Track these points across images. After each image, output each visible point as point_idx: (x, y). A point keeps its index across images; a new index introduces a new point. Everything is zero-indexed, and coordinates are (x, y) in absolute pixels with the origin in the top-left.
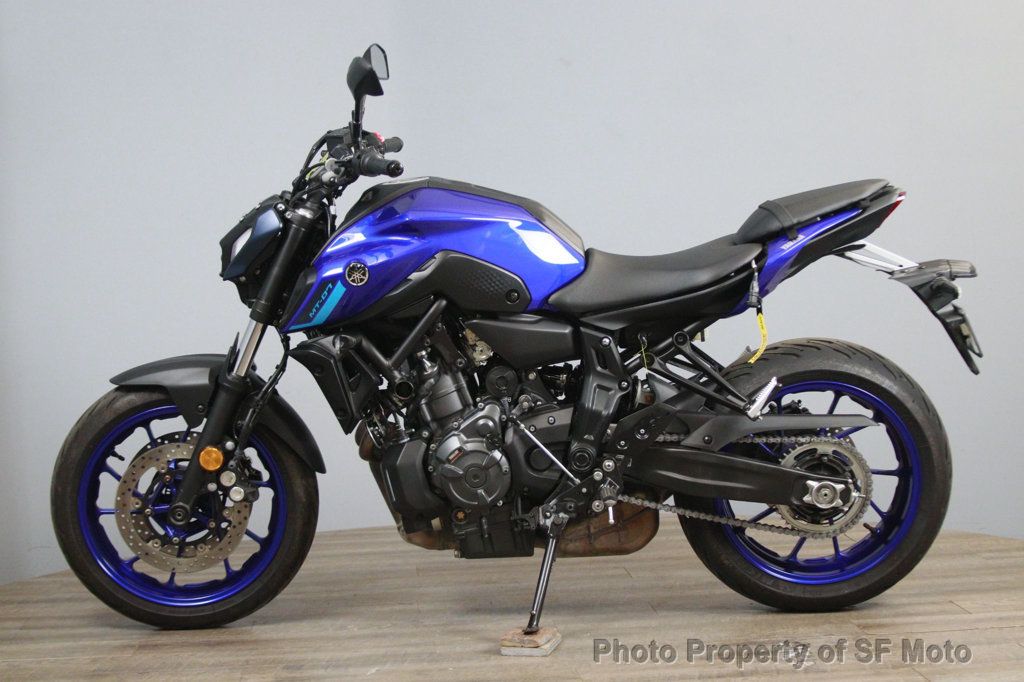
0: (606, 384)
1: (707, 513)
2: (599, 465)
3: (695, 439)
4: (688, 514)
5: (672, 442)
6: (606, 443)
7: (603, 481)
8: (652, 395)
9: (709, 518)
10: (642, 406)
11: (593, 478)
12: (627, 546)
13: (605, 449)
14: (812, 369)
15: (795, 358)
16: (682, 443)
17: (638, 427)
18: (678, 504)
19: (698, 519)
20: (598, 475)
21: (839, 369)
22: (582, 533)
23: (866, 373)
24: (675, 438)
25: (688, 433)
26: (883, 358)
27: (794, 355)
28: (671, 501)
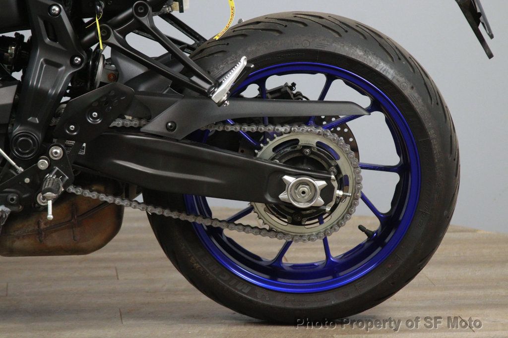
0: (56, 59)
1: (172, 210)
2: (44, 152)
3: (156, 125)
5: (131, 127)
6: (55, 126)
7: (49, 170)
9: (174, 215)
11: (37, 167)
12: (83, 245)
13: (51, 136)
14: (296, 47)
15: (277, 34)
16: (142, 130)
17: (90, 109)
18: (147, 201)
19: (162, 215)
20: (43, 164)
21: (326, 49)
22: (31, 228)
23: (358, 54)
24: (135, 123)
25: (149, 119)
26: (379, 36)
27: (278, 31)
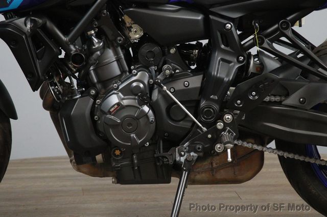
0: (228, 58)
1: (300, 155)
2: (220, 118)
3: (292, 100)
4: (286, 155)
5: (275, 101)
6: (227, 102)
7: (224, 130)
8: (262, 66)
9: (302, 158)
10: (253, 75)
11: (216, 127)
12: (240, 177)
13: (226, 106)
16: (283, 103)
17: (249, 92)
19: (294, 159)
20: (220, 125)
22: (207, 167)
24: (278, 99)
25: (287, 95)
28: (273, 145)
